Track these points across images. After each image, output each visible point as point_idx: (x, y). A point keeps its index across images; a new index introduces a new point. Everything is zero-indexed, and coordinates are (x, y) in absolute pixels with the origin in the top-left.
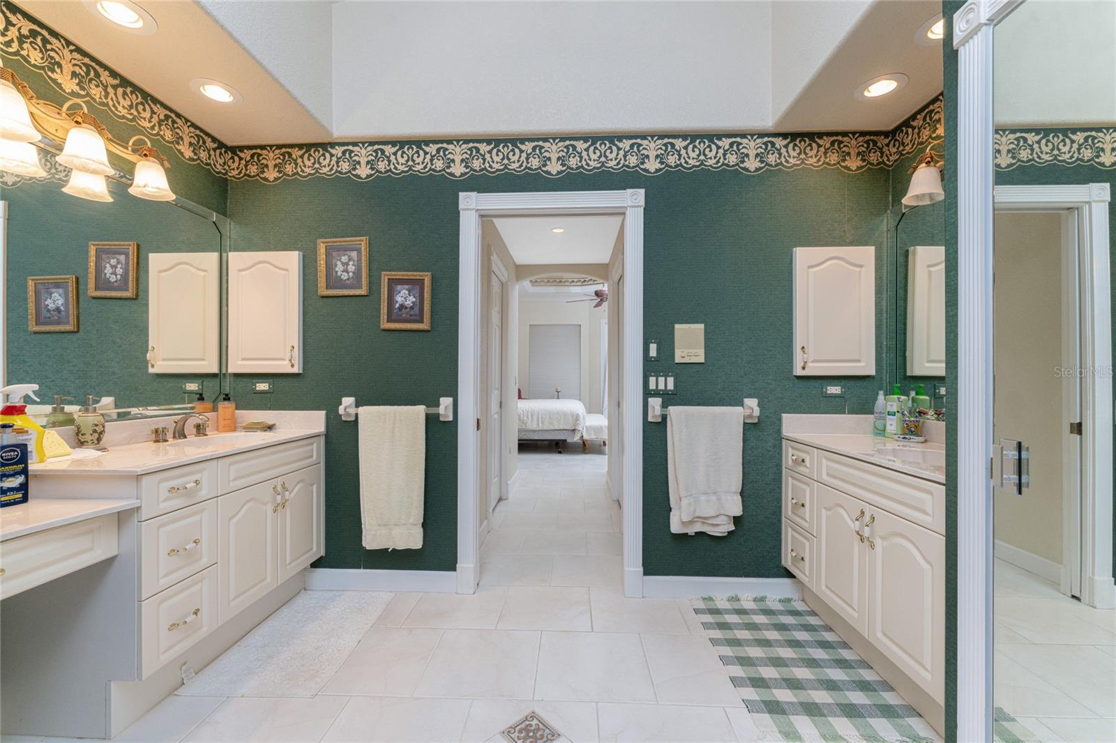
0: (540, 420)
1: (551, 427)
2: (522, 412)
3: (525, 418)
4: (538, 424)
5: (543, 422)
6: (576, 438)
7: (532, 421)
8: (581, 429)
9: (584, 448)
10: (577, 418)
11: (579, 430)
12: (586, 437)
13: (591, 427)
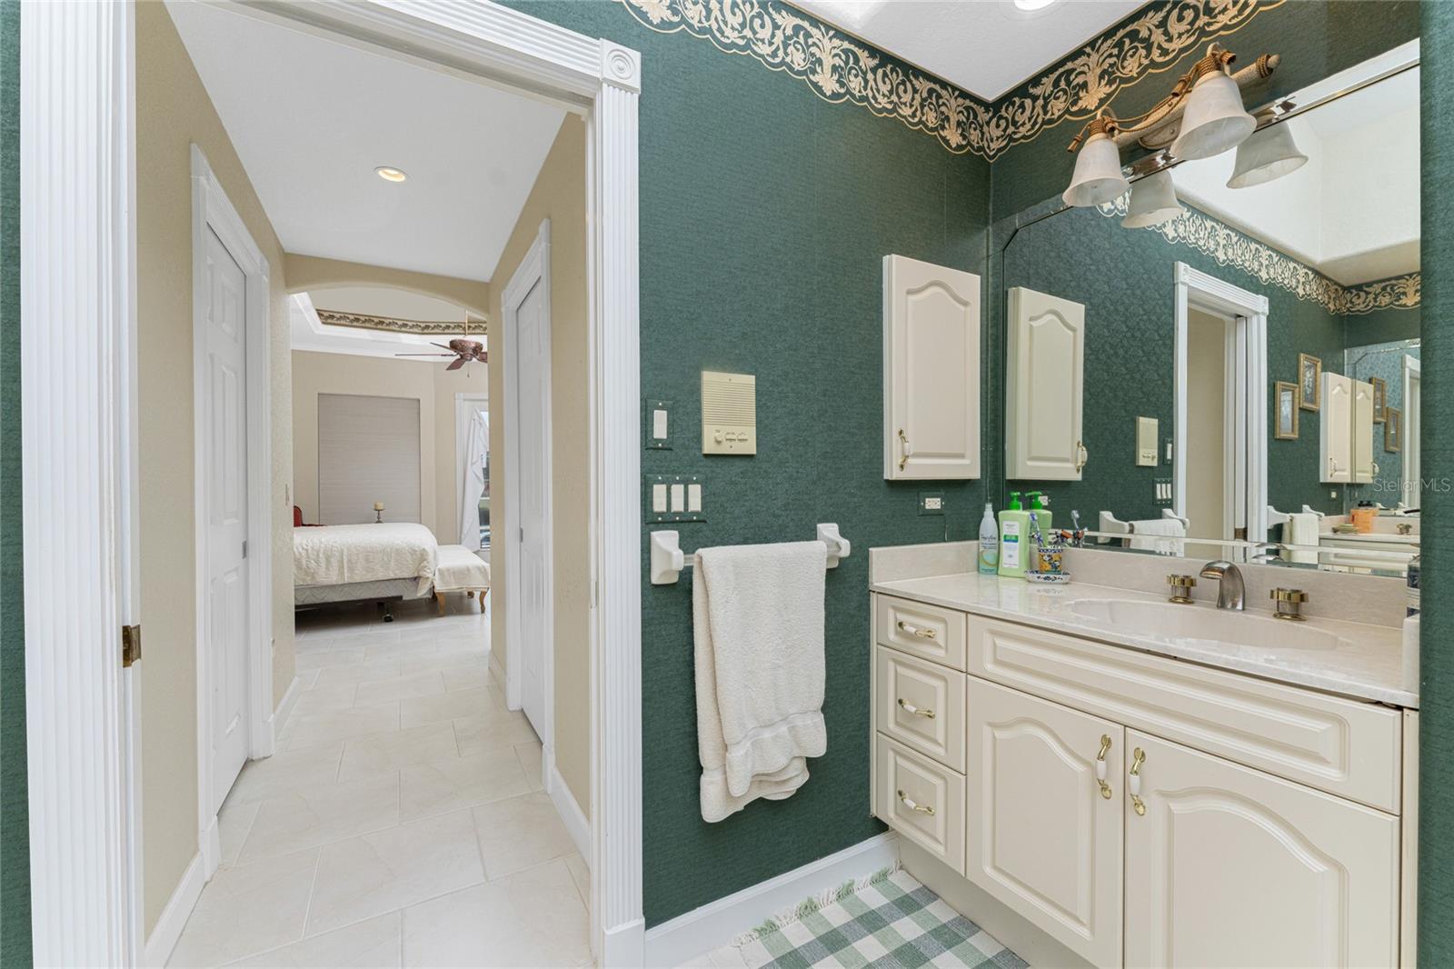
0: (345, 565)
1: (369, 577)
2: (304, 553)
3: (313, 564)
4: (341, 573)
5: (351, 570)
6: (422, 592)
7: (327, 568)
8: (430, 575)
9: (435, 606)
10: (421, 557)
11: (428, 578)
12: (438, 589)
13: (448, 570)
